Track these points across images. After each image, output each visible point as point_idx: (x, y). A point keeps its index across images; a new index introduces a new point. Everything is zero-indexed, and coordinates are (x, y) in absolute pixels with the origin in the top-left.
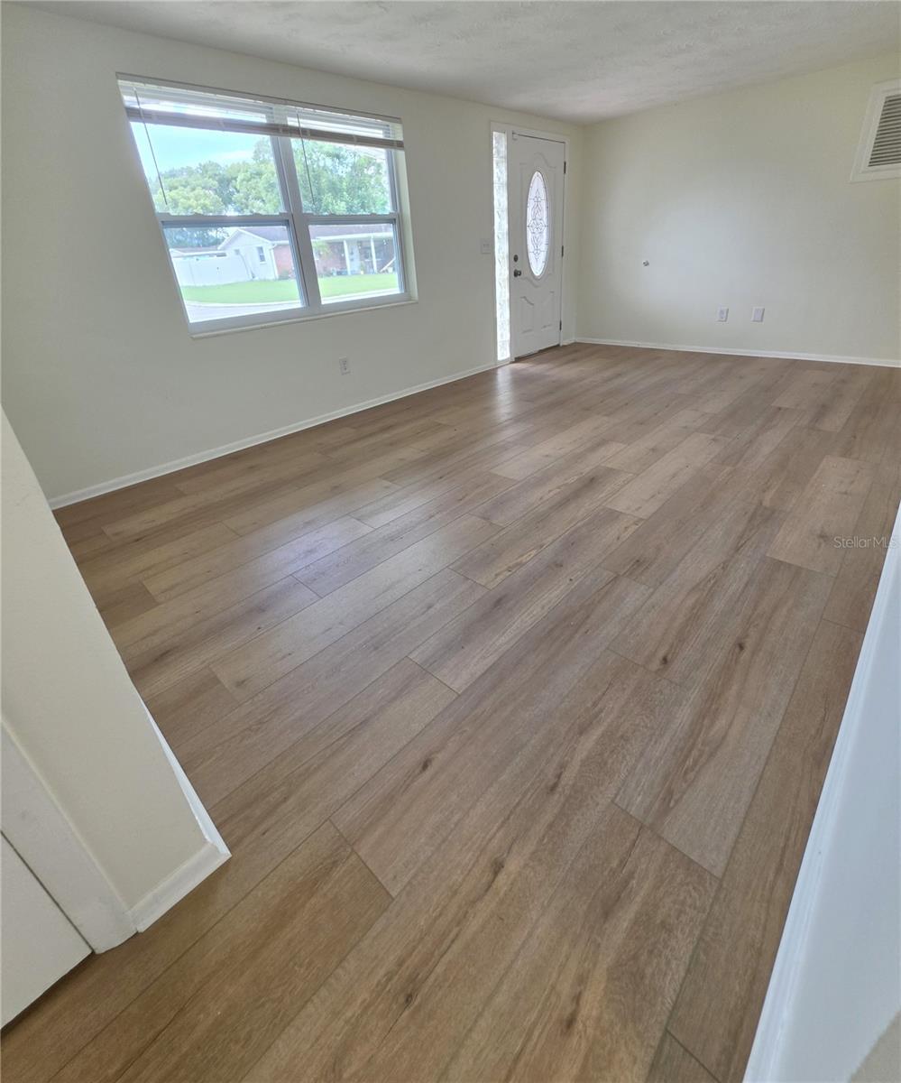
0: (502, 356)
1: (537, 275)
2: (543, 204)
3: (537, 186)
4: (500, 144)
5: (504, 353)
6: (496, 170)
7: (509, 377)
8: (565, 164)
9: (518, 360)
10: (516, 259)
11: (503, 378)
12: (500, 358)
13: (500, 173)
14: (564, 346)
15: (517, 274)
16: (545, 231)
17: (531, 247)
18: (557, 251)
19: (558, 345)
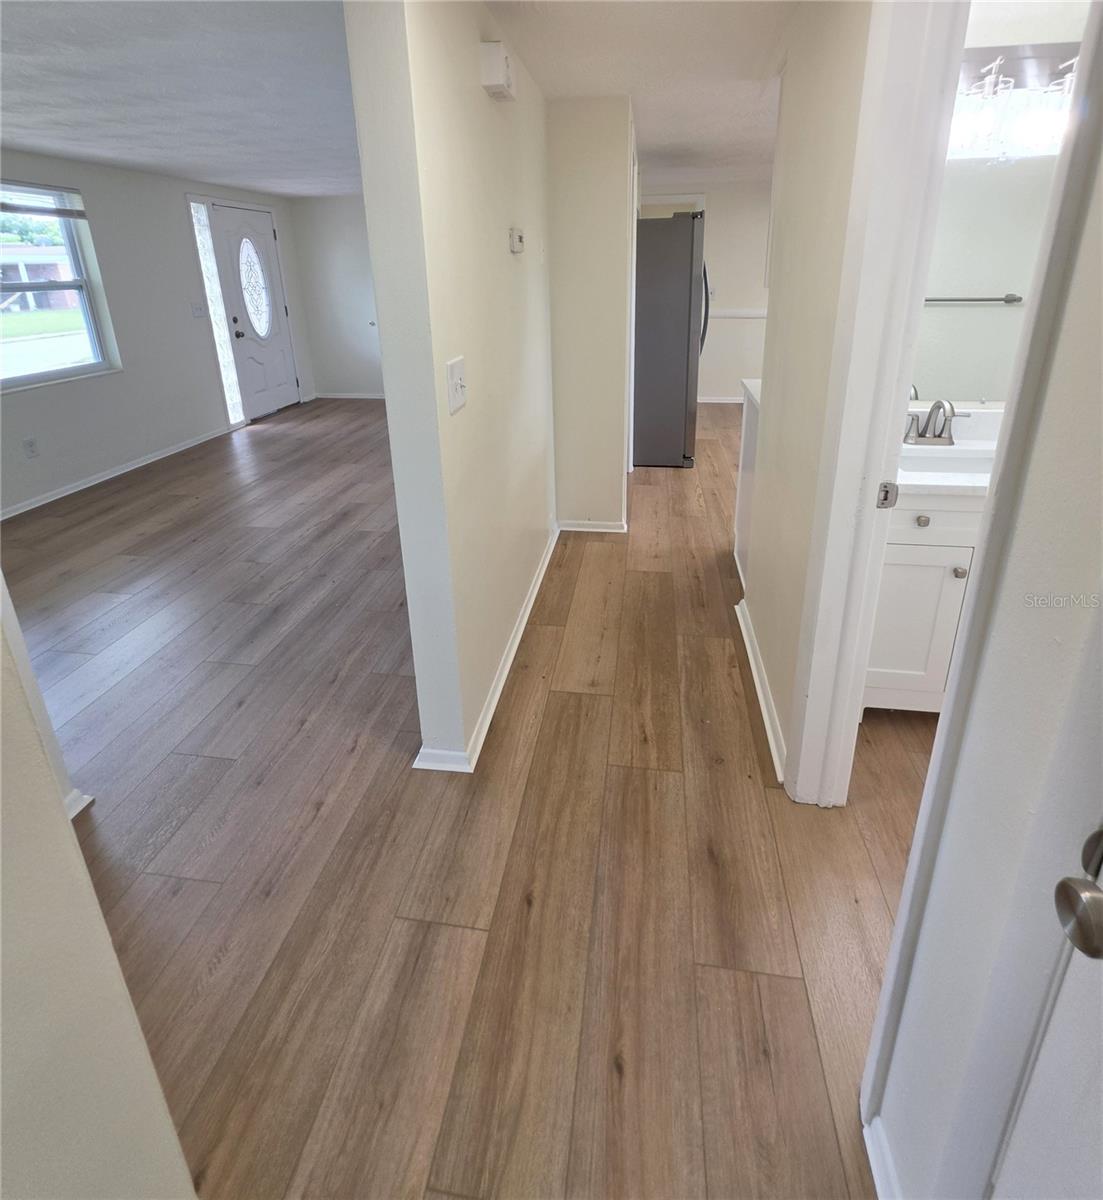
0: (235, 418)
1: (262, 335)
2: (257, 268)
3: (248, 252)
4: (199, 214)
5: (236, 415)
6: (199, 239)
7: (246, 441)
8: (274, 231)
9: (254, 421)
10: (235, 320)
11: (240, 441)
12: (233, 421)
13: (204, 240)
14: (305, 403)
15: (238, 335)
16: (264, 294)
17: (251, 309)
18: (280, 311)
19: (299, 402)
